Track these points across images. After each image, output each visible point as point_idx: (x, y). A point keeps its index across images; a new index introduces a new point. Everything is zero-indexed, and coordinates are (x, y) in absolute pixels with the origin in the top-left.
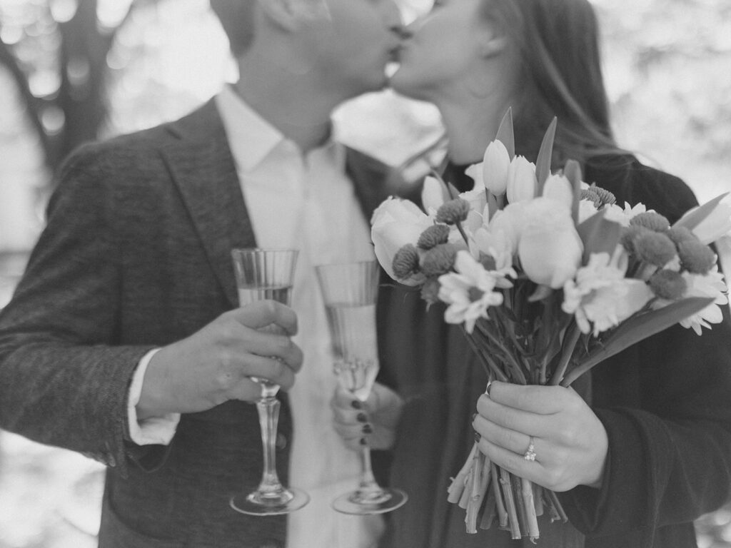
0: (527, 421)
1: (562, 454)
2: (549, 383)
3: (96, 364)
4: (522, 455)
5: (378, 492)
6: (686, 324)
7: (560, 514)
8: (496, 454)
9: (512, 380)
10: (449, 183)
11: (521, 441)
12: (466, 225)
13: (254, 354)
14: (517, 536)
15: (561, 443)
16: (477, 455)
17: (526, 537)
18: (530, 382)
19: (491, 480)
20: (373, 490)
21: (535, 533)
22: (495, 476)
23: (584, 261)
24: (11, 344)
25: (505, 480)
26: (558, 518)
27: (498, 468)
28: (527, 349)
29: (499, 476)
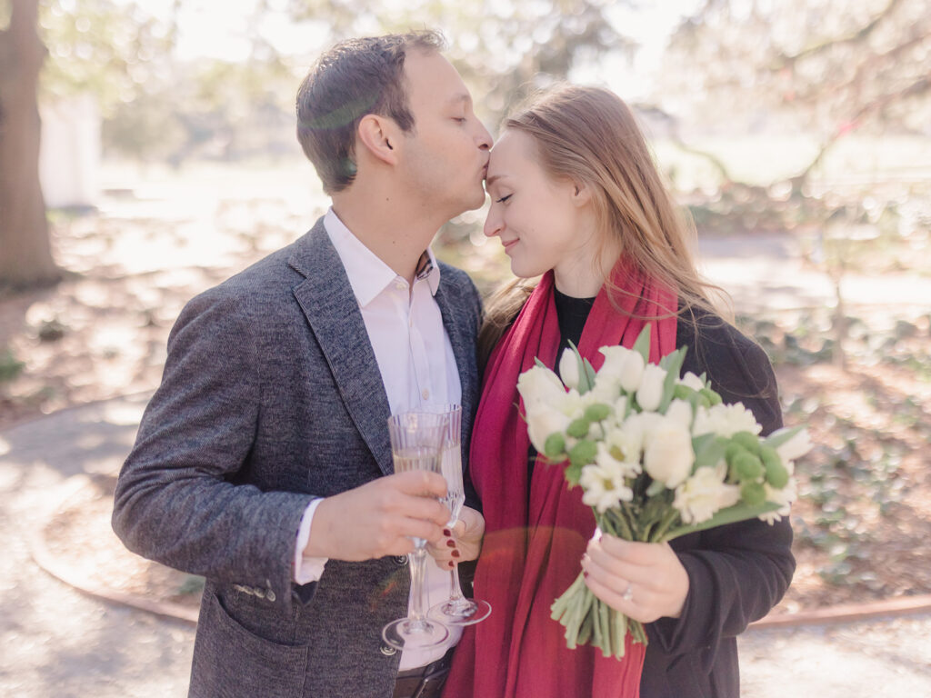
0: (629, 570)
1: (652, 597)
2: (649, 540)
3: (258, 511)
4: (622, 594)
5: (467, 605)
6: (762, 517)
7: (642, 637)
8: (599, 590)
9: (620, 536)
10: (585, 359)
11: (622, 584)
12: (605, 424)
13: (410, 517)
14: (607, 654)
15: (652, 589)
16: (583, 587)
17: (613, 657)
18: (635, 539)
19: (591, 607)
20: (462, 603)
21: (621, 652)
22: (596, 606)
23: (693, 473)
24: (160, 481)
25: (604, 611)
26: (640, 641)
27: (599, 601)
28: (637, 516)
29: (599, 606)
